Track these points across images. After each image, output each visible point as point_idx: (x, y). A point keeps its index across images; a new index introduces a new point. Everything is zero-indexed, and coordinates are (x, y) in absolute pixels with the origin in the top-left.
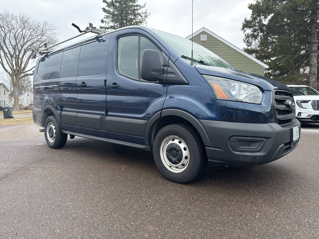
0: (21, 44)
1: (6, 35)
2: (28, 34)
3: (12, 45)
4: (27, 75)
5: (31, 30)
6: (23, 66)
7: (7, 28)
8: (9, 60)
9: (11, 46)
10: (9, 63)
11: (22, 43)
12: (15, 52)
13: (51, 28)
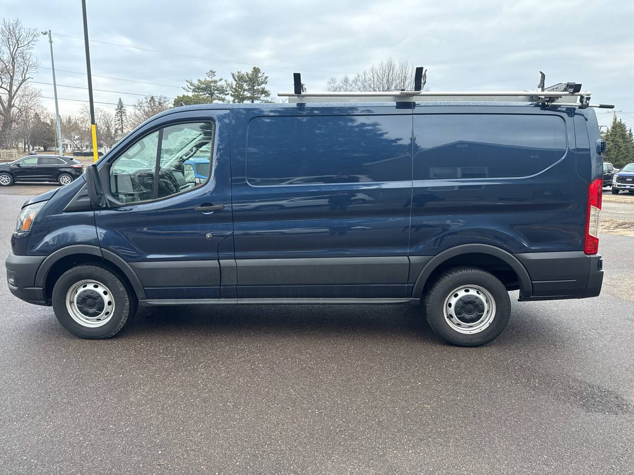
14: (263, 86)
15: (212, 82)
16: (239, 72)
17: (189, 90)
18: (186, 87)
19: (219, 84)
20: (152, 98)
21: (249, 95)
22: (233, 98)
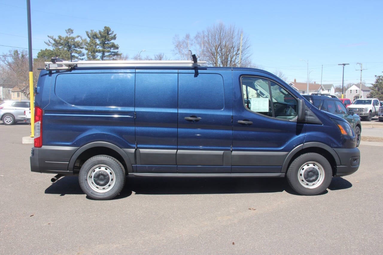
14: (112, 41)
15: (70, 38)
16: (92, 31)
17: (50, 44)
18: (48, 42)
19: (76, 40)
20: (17, 52)
21: (101, 49)
22: (87, 52)
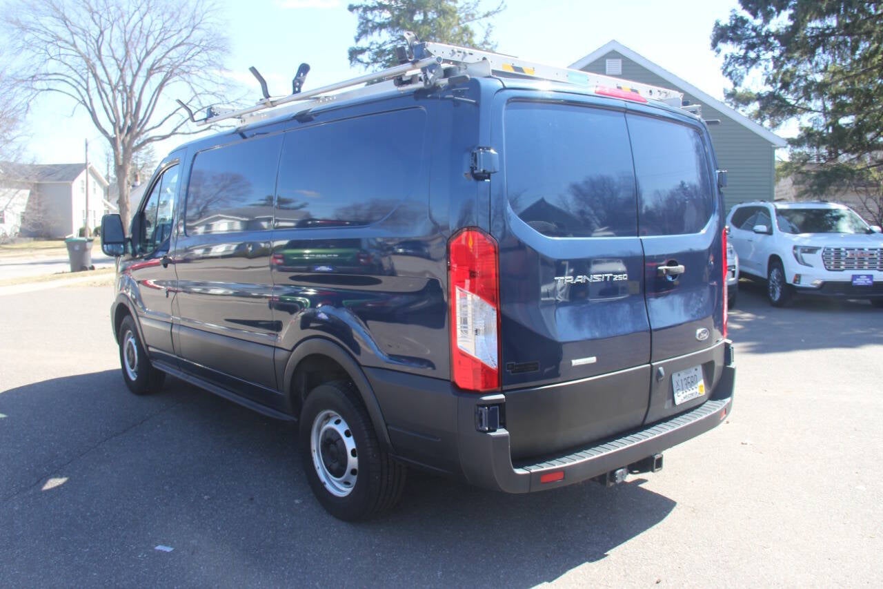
0: (138, 54)
1: (102, 33)
2: (157, 28)
3: (116, 60)
4: (150, 140)
5: (167, 16)
6: (141, 115)
7: (105, 16)
8: (108, 101)
9: (113, 61)
10: (108, 106)
11: (142, 51)
12: (122, 78)
13: (216, 7)
